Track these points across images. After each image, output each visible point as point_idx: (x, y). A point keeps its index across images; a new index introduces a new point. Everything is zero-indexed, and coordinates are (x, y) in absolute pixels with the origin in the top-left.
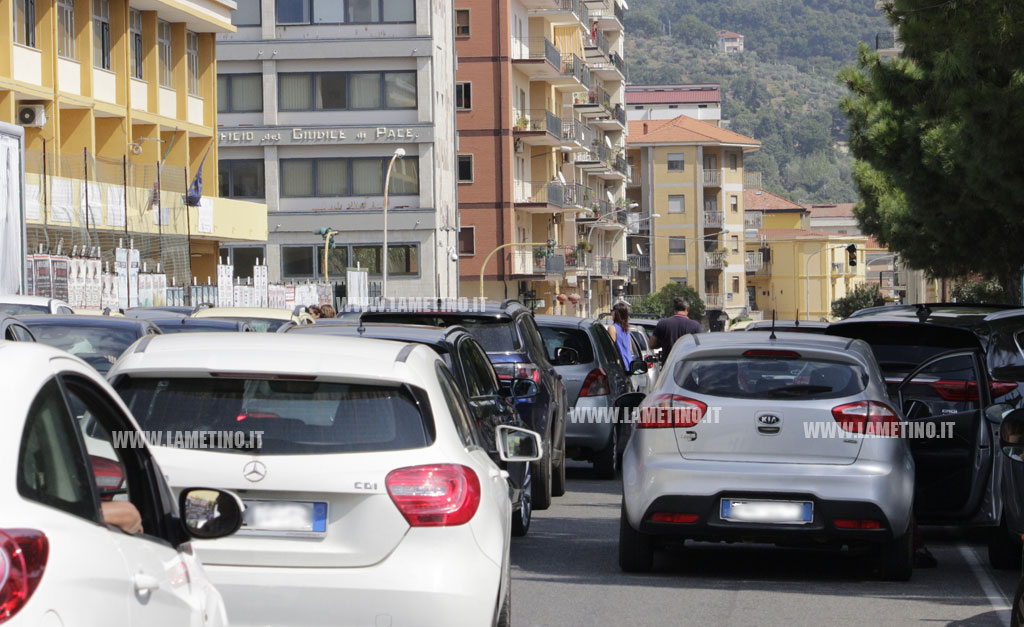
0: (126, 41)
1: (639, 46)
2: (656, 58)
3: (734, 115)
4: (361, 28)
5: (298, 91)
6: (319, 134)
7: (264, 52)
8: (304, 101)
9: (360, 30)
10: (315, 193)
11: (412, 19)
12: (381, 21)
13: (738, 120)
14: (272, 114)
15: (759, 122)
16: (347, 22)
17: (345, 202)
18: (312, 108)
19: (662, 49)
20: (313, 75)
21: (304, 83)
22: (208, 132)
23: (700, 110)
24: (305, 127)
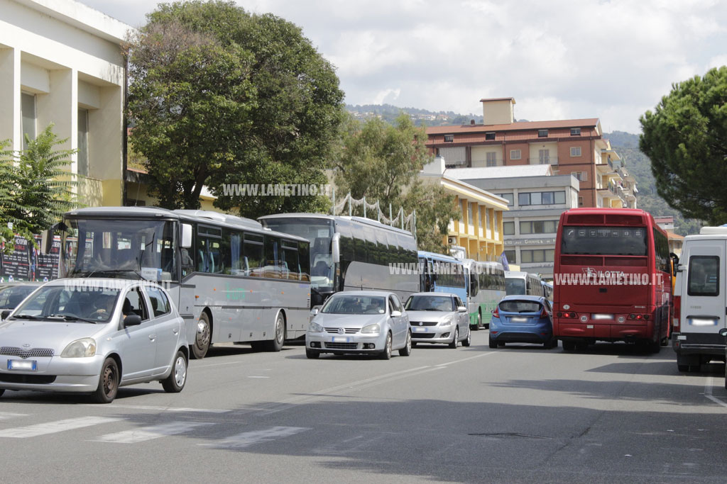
0: (478, 214)
1: (642, 199)
2: (648, 203)
3: (680, 225)
4: (547, 206)
5: (526, 227)
6: (534, 242)
7: (514, 214)
8: (528, 231)
9: (547, 207)
10: (533, 261)
11: (564, 202)
12: (554, 204)
13: (682, 227)
14: (517, 235)
15: (689, 227)
16: (542, 204)
17: (543, 264)
18: (531, 233)
19: (651, 200)
20: (531, 222)
21: (528, 225)
22: (501, 243)
23: (666, 226)
24: (529, 239)
